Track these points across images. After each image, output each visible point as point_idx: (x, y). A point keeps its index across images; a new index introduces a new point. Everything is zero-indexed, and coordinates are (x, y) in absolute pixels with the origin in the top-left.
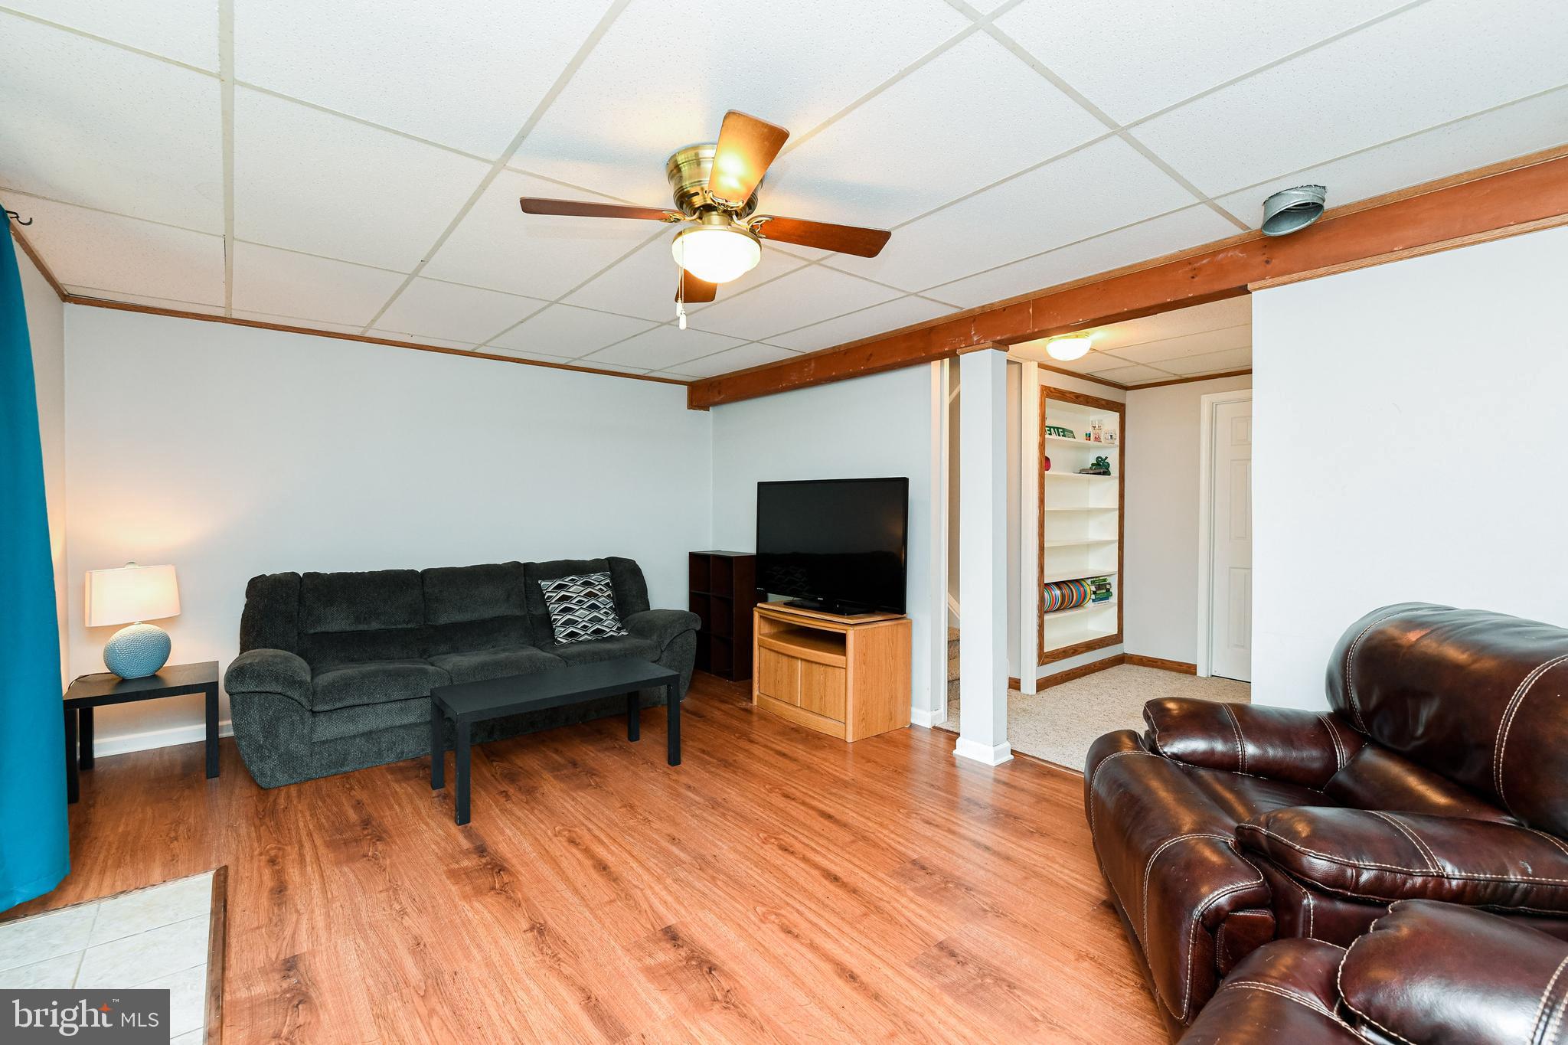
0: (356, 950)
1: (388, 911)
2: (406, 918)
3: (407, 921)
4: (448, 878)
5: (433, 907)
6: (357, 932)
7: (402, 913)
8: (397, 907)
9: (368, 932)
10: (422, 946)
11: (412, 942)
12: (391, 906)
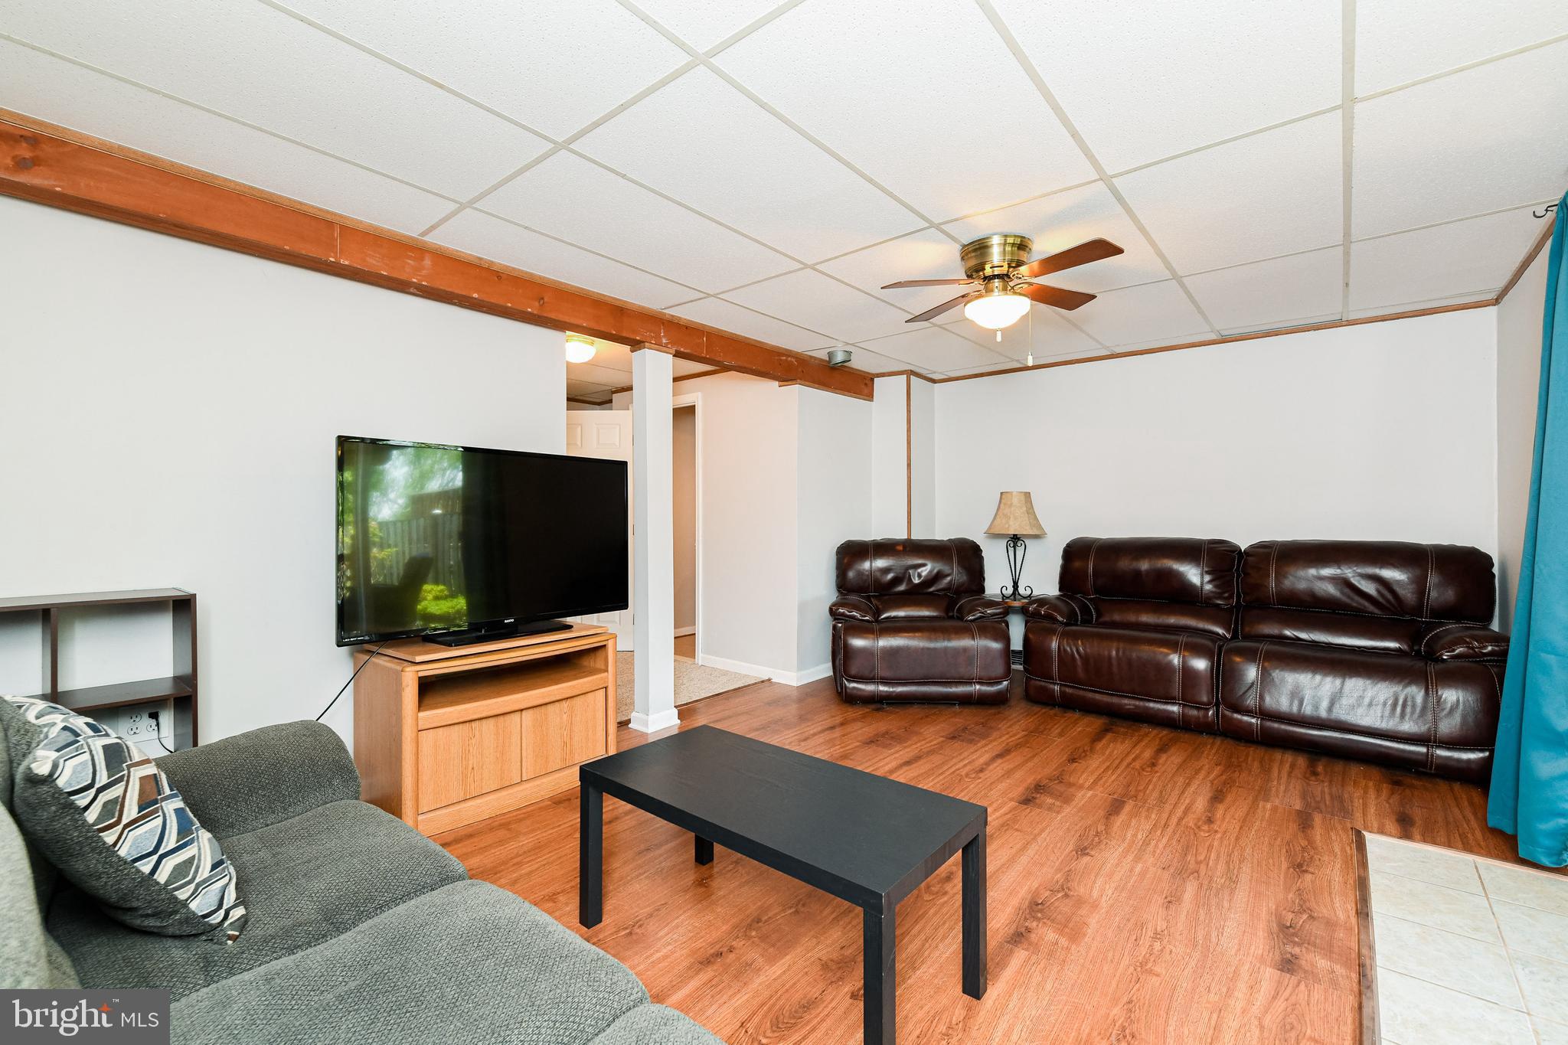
0: (1222, 934)
1: (1169, 947)
2: (1159, 929)
3: (1161, 925)
4: (1085, 935)
5: (1129, 920)
6: (1211, 950)
7: (1158, 936)
8: (1157, 946)
9: (1201, 942)
10: (1169, 899)
11: (1173, 907)
12: (1162, 950)
